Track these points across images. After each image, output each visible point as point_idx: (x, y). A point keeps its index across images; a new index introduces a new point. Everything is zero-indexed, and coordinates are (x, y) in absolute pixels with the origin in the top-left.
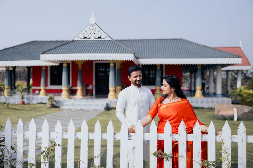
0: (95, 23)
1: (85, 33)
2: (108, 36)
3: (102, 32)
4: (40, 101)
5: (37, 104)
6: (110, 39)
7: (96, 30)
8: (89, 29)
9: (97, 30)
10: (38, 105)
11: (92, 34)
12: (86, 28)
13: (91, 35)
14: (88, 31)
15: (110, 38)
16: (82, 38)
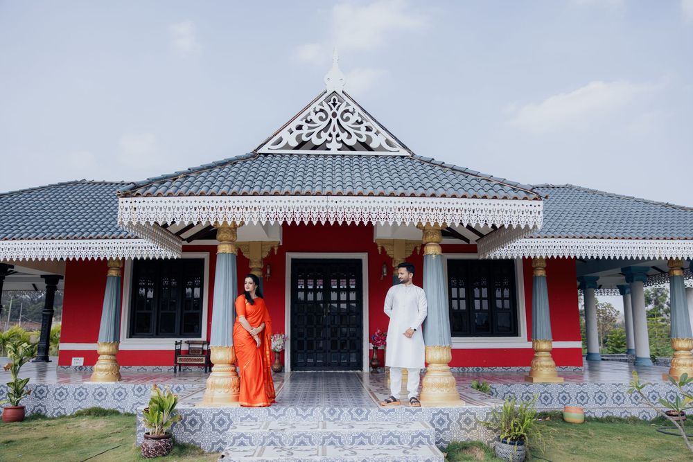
0: (343, 92)
1: (306, 126)
2: (396, 139)
3: (371, 123)
4: (90, 404)
5: (79, 415)
6: (404, 153)
7: (346, 115)
8: (322, 110)
9: (354, 118)
10: (84, 423)
11: (334, 128)
12: (311, 109)
13: (330, 135)
14: (315, 118)
15: (405, 147)
16: (290, 144)
